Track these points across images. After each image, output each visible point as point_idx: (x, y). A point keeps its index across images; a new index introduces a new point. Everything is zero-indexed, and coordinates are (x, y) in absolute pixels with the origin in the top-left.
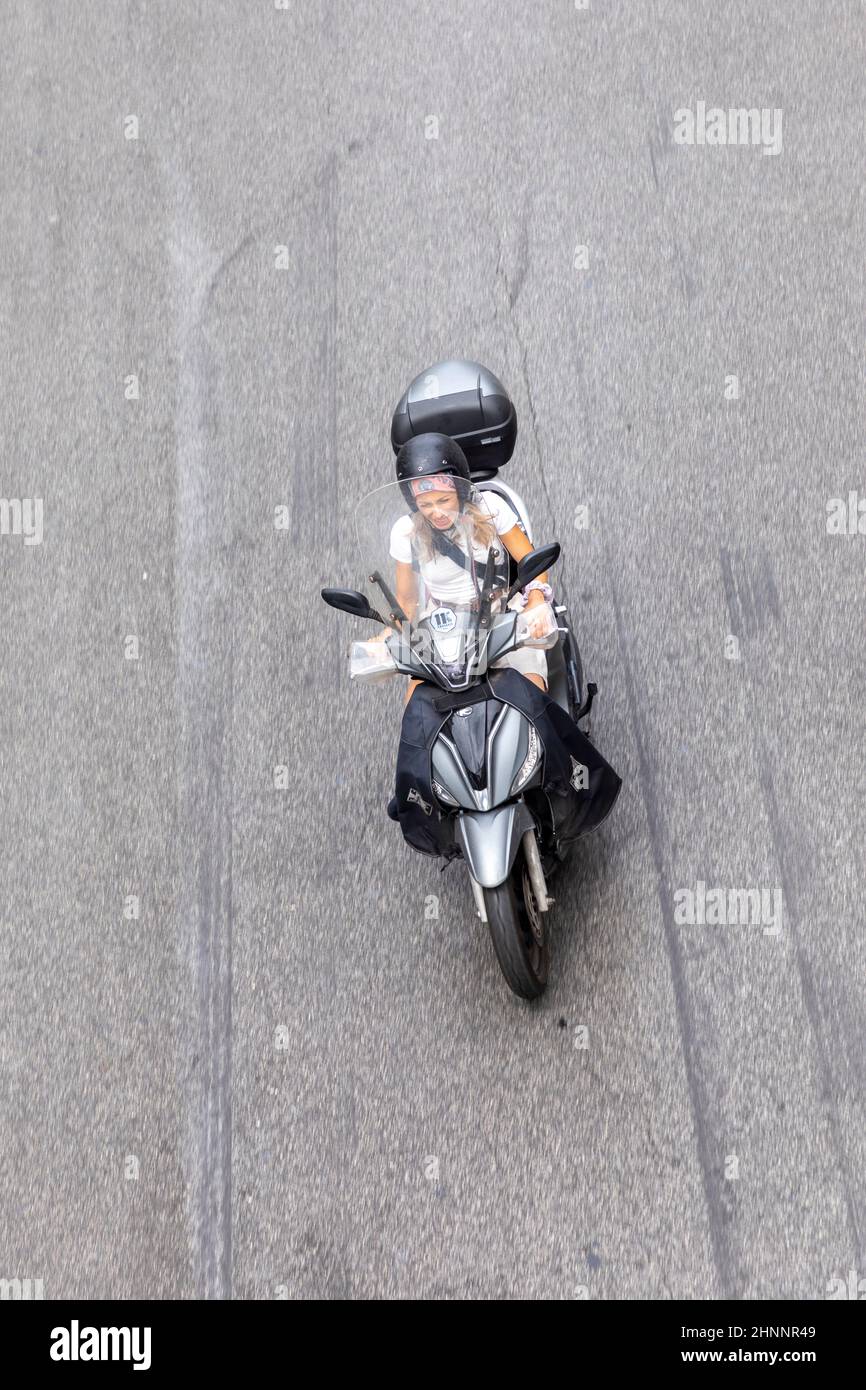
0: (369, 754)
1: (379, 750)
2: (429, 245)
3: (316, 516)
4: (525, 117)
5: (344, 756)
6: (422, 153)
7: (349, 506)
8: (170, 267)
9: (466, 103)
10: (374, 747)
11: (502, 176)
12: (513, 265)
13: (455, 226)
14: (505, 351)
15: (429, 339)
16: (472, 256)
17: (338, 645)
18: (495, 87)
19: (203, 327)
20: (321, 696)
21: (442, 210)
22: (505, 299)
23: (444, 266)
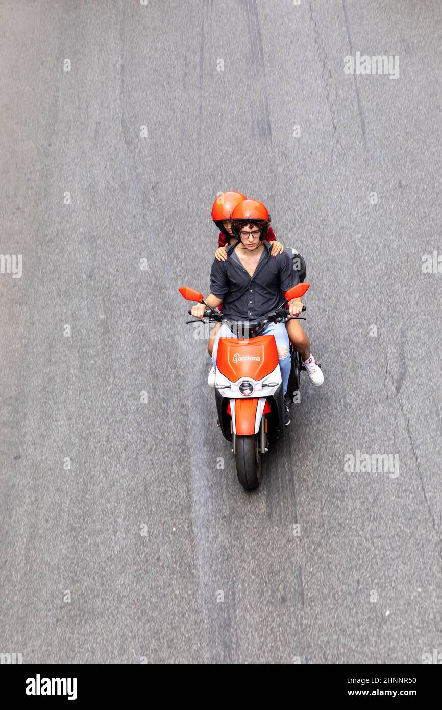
0: (326, 646)
1: (332, 644)
2: (342, 354)
3: (282, 504)
4: (397, 286)
5: (309, 646)
6: (334, 300)
7: (302, 499)
8: (179, 352)
9: (360, 274)
10: (328, 642)
11: (386, 318)
12: (396, 370)
13: (358, 344)
14: (395, 420)
15: (346, 407)
16: (370, 362)
17: (301, 579)
18: (378, 267)
19: (202, 387)
20: (292, 609)
21: (349, 334)
22: (393, 388)
23: (352, 367)
